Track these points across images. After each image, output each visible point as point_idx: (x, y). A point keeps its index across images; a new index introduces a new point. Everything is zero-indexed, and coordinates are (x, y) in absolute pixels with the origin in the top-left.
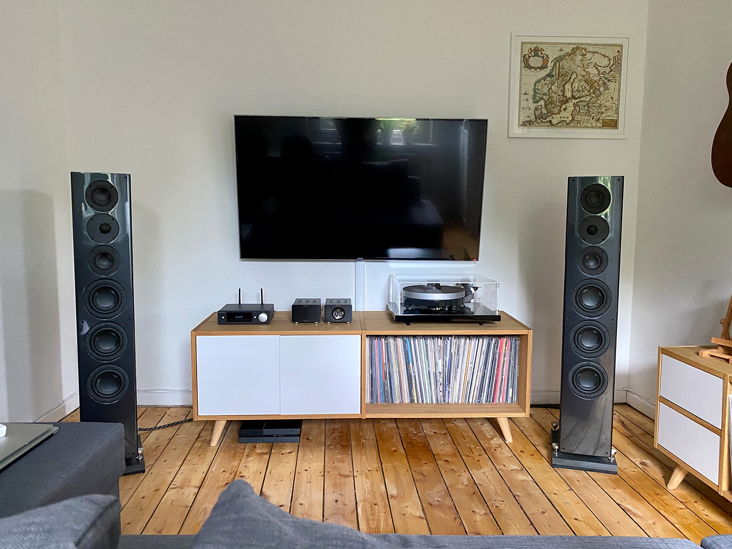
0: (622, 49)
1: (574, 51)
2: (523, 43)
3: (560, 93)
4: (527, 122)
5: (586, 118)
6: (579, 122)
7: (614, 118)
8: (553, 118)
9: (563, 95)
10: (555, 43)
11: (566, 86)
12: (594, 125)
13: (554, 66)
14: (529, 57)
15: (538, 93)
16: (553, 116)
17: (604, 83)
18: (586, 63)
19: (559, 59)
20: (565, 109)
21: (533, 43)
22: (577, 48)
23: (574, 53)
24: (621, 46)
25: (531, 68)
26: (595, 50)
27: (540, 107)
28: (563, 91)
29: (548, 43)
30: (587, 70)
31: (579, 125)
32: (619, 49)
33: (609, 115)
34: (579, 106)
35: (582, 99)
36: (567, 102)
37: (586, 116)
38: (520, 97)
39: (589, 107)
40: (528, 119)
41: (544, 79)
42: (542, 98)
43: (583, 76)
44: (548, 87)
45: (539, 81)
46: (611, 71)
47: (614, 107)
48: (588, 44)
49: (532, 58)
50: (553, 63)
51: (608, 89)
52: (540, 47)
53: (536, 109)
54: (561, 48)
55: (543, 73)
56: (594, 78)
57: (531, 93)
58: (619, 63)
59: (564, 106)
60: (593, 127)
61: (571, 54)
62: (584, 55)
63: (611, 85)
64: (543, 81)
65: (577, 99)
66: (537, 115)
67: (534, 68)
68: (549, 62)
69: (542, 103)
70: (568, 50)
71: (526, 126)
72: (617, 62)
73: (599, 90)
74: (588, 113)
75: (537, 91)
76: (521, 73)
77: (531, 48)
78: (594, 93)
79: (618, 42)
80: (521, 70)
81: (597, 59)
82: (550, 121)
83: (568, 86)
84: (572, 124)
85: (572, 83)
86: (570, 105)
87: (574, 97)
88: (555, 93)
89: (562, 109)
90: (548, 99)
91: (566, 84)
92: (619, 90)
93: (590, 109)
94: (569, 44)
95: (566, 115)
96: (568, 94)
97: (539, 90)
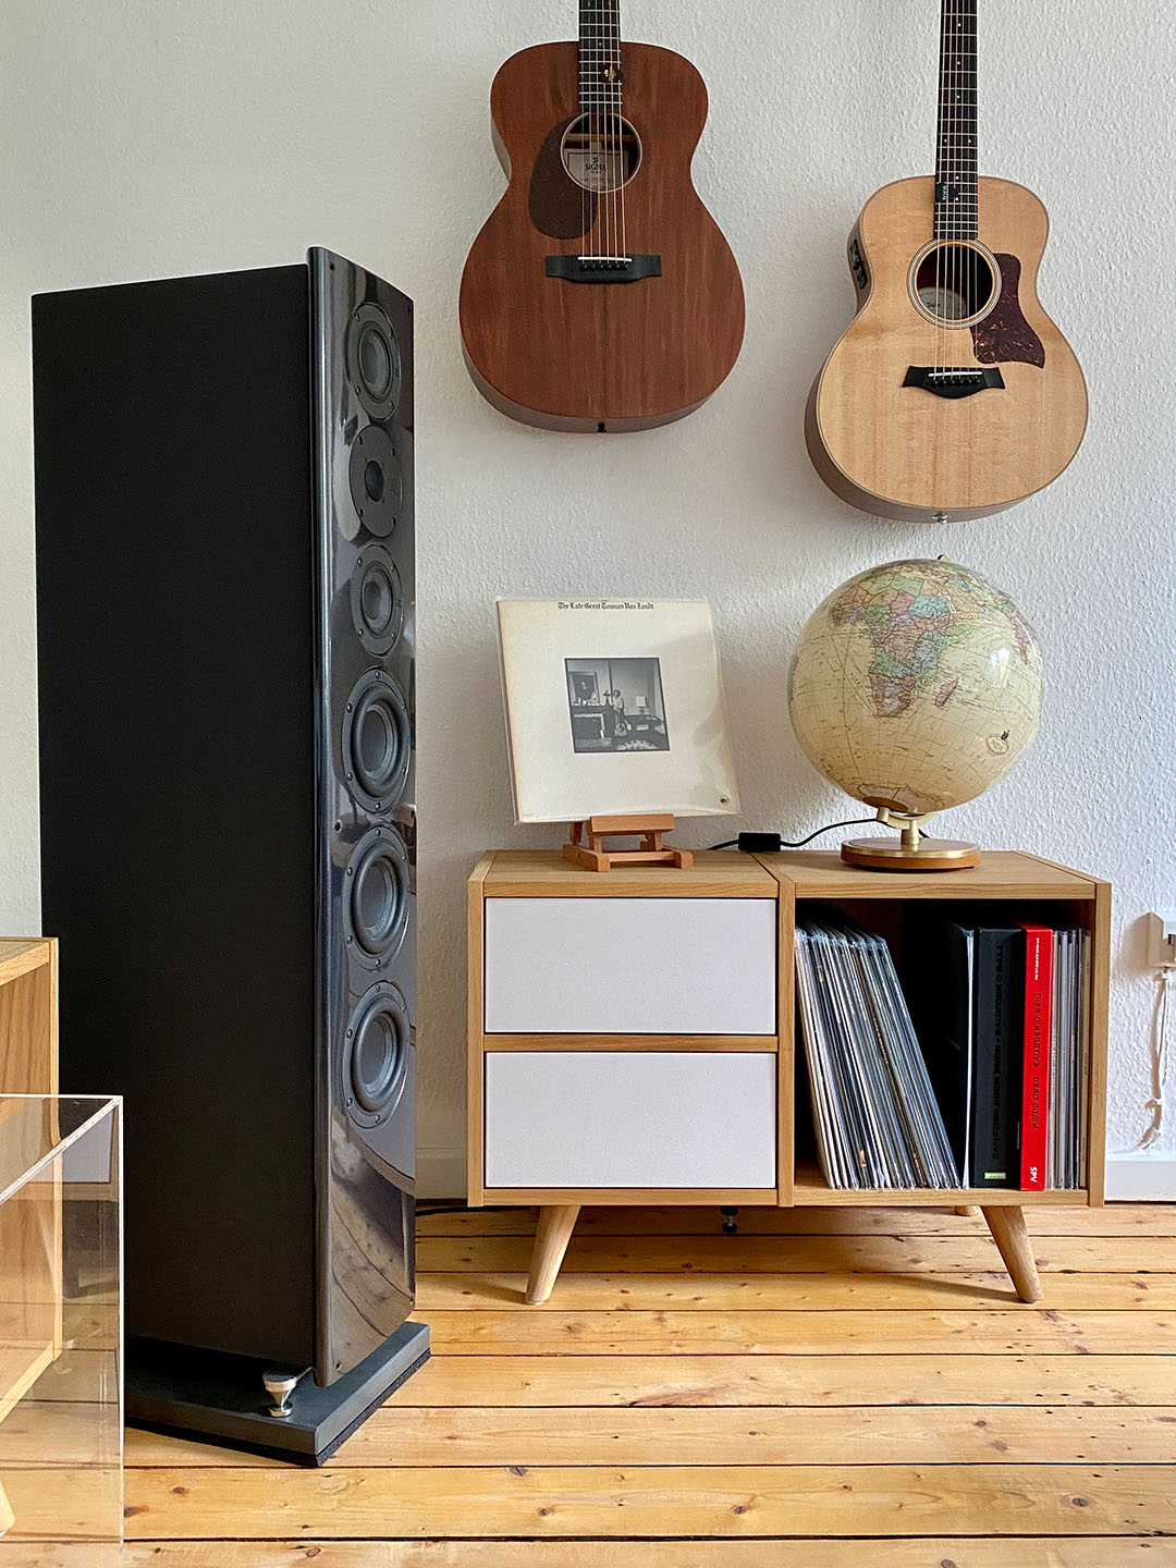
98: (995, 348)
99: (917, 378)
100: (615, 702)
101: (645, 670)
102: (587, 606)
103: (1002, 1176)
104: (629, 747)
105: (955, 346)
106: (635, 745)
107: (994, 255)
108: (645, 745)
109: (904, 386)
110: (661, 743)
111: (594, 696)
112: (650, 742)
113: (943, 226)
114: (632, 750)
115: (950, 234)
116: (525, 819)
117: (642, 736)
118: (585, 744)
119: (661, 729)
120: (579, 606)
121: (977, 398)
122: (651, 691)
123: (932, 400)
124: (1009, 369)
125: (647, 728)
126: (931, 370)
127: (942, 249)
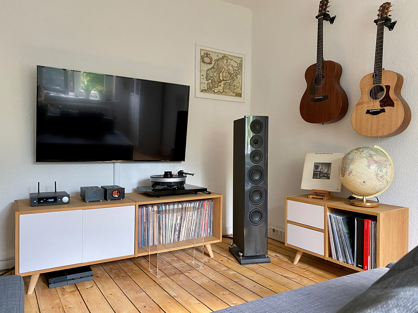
0: (242, 60)
1: (223, 57)
2: (201, 50)
3: (218, 77)
4: (204, 90)
5: (229, 91)
6: (226, 93)
7: (240, 92)
8: (215, 89)
9: (219, 78)
10: (215, 52)
11: (220, 74)
12: (232, 95)
13: (215, 63)
14: (204, 57)
15: (208, 76)
16: (215, 88)
17: (236, 75)
18: (228, 64)
19: (217, 60)
20: (220, 86)
21: (205, 50)
22: (225, 56)
23: (223, 58)
24: (242, 58)
25: (205, 63)
26: (232, 58)
27: (209, 83)
28: (219, 76)
29: (212, 52)
30: (229, 67)
31: (226, 94)
32: (241, 60)
33: (238, 91)
34: (226, 84)
35: (227, 81)
36: (220, 82)
37: (229, 90)
38: (200, 77)
39: (230, 86)
40: (204, 89)
41: (211, 69)
42: (210, 79)
43: (227, 70)
44: (212, 73)
45: (208, 70)
46: (238, 69)
47: (240, 87)
48: (229, 55)
49: (205, 57)
50: (214, 62)
51: (237, 78)
52: (209, 53)
53: (208, 84)
54: (218, 55)
55: (210, 66)
56: (232, 72)
57: (205, 75)
58: (241, 66)
59: (219, 84)
60: (232, 96)
61: (222, 59)
62: (227, 60)
63: (239, 76)
64: (210, 70)
65: (225, 81)
66: (208, 87)
67: (206, 63)
68: (213, 61)
69: (210, 81)
70: (221, 56)
71: (203, 92)
72: (240, 65)
73: (234, 78)
74: (229, 89)
75: (208, 75)
76: (200, 64)
77: (204, 53)
78: (232, 79)
79: (240, 56)
80: (200, 63)
81: (232, 63)
82: (214, 91)
83: (221, 74)
84: (223, 93)
85: (223, 73)
86: (222, 83)
87: (223, 80)
88: (216, 77)
89: (219, 85)
90: (213, 80)
91: (220, 73)
92: (242, 79)
93: (230, 87)
94: (221, 53)
95: (220, 88)
96: (221, 78)
97: (208, 74)
98: (384, 104)
99: (368, 112)
100: (322, 170)
101: (329, 165)
102: (321, 154)
103: (362, 266)
104: (322, 178)
105: (376, 105)
106: (324, 178)
107: (385, 86)
108: (325, 178)
109: (366, 113)
110: (329, 178)
111: (318, 169)
112: (326, 178)
113: (375, 82)
114: (323, 179)
115: (376, 83)
116: (302, 188)
117: (325, 176)
118: (315, 177)
119: (329, 175)
120: (319, 154)
121: (380, 115)
122: (329, 169)
123: (371, 116)
124: (387, 108)
125: (326, 175)
126: (370, 110)
127: (375, 86)
